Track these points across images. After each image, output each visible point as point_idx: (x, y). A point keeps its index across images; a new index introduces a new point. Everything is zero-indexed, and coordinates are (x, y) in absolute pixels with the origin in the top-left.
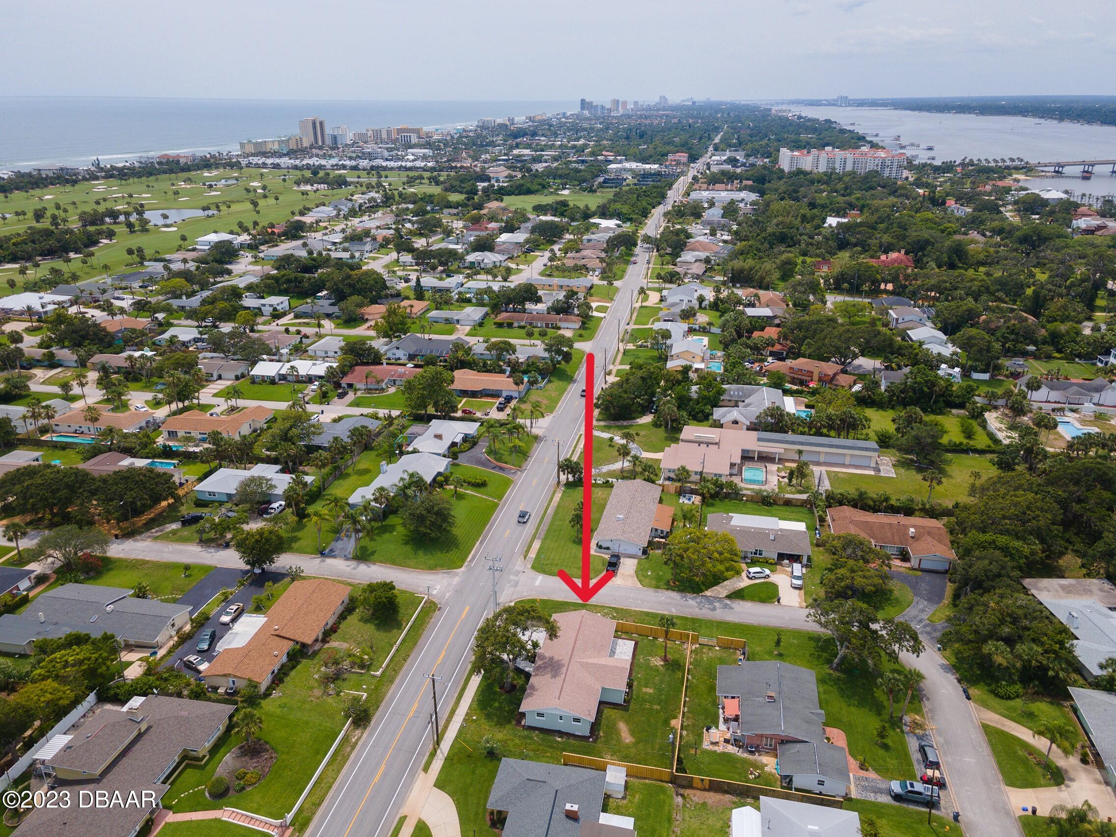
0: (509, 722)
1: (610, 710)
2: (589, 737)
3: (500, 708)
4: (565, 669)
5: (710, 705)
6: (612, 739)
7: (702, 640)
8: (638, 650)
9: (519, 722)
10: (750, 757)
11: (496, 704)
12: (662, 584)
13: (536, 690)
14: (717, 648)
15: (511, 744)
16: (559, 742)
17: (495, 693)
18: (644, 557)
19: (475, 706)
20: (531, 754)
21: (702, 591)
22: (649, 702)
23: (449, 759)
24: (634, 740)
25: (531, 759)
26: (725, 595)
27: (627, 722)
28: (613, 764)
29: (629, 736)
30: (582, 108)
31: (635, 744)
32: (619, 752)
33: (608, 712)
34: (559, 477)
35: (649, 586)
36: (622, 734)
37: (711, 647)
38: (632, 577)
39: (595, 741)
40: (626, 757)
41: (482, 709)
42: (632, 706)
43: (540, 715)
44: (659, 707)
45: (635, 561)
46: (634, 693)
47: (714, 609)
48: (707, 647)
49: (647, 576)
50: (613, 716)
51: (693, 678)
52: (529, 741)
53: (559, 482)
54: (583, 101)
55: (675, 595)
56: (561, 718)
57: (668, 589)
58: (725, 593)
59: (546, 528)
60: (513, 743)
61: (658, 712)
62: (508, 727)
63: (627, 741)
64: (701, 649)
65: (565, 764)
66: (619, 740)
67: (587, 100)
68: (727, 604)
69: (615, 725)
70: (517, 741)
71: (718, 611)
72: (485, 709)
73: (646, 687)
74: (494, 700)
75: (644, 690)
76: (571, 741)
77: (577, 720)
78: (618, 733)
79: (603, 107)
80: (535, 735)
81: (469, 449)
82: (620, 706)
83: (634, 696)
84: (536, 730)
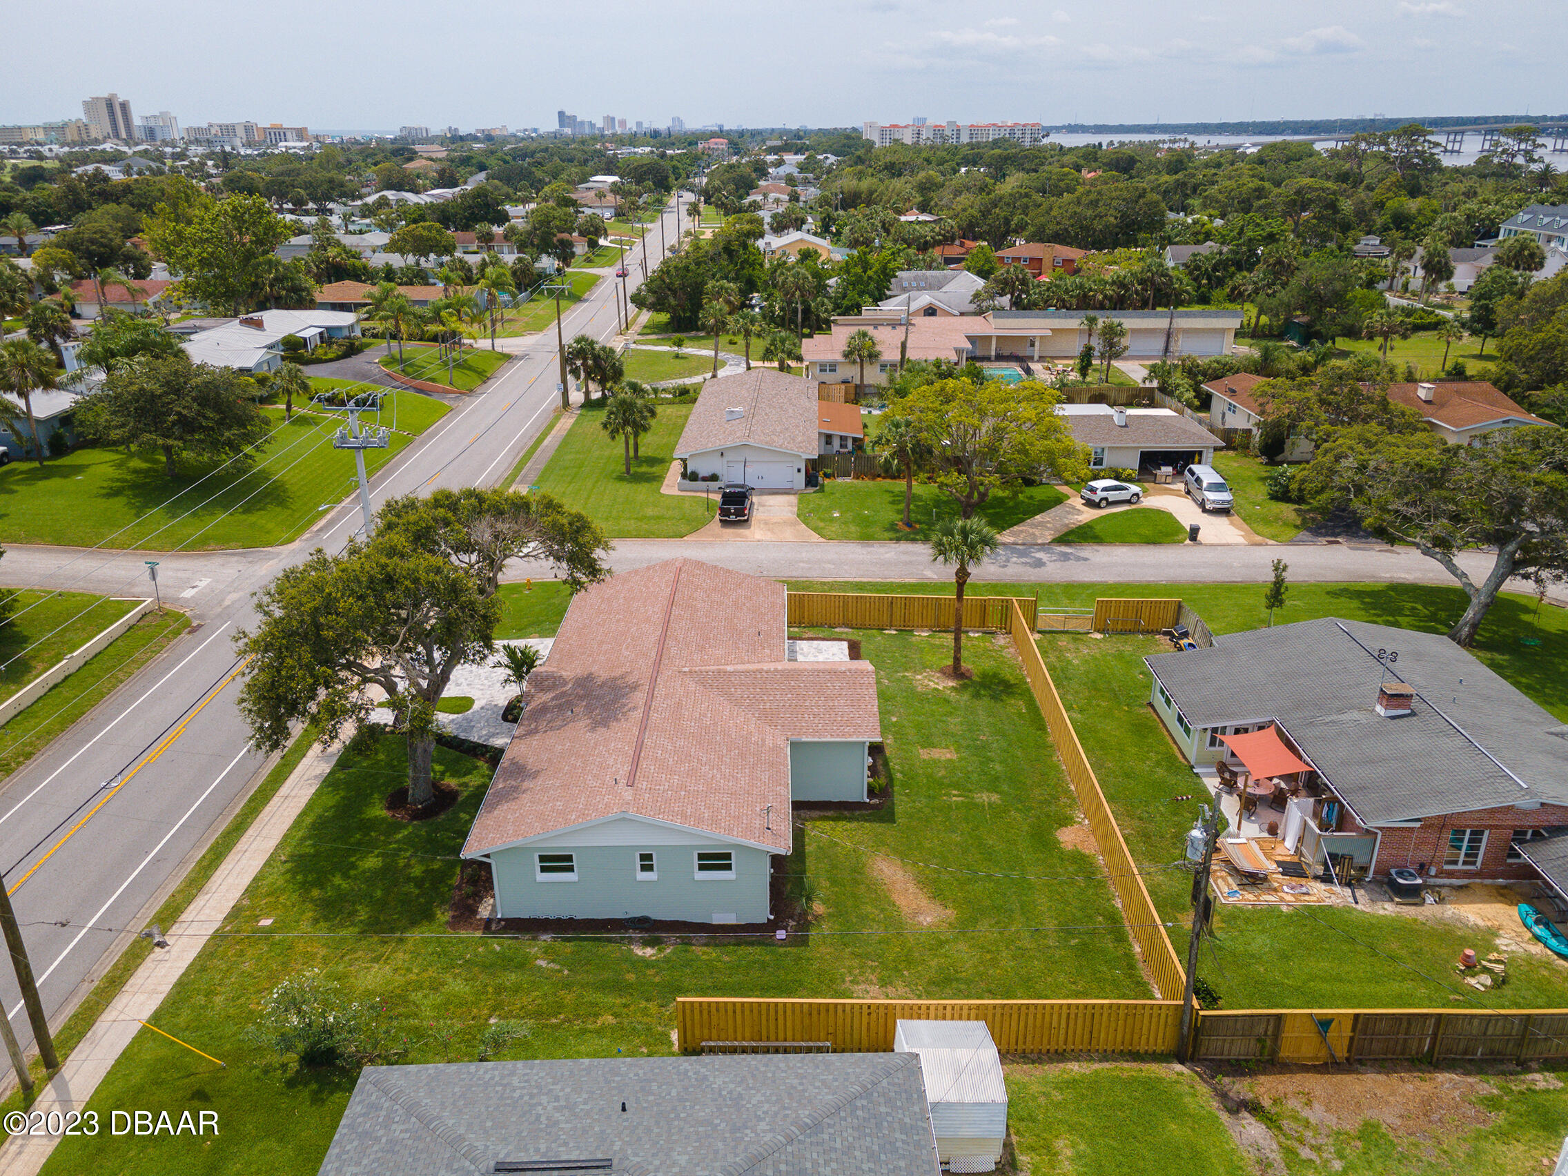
0: (425, 915)
1: (826, 825)
2: (772, 926)
3: (388, 873)
4: (639, 697)
5: (1160, 772)
6: (863, 918)
7: (1049, 619)
9: (465, 913)
10: (1409, 912)
11: (372, 862)
13: (535, 775)
14: (1098, 636)
15: (426, 1002)
16: (647, 963)
17: (368, 826)
18: (811, 490)
19: (277, 878)
20: (522, 1028)
22: (956, 786)
24: (950, 913)
25: (524, 1050)
26: (1049, 539)
27: (903, 854)
28: (915, 1013)
29: (923, 902)
30: (562, 124)
31: (964, 926)
32: (909, 962)
33: (820, 832)
34: (565, 394)
35: (844, 537)
36: (901, 901)
38: (793, 524)
39: (798, 939)
40: (948, 980)
41: (305, 887)
42: (901, 803)
43: (557, 862)
44: (995, 798)
45: (793, 499)
47: (1038, 564)
48: (1064, 638)
49: (832, 520)
50: (847, 846)
52: (512, 977)
53: (566, 404)
54: (561, 114)
55: (919, 548)
56: (647, 862)
57: (895, 539)
58: (1048, 536)
59: (540, 466)
60: (436, 999)
61: (998, 811)
62: (415, 935)
63: (927, 920)
64: (1053, 642)
65: (690, 1050)
66: (894, 923)
67: (567, 113)
68: (1065, 554)
69: (860, 872)
70: (457, 986)
72: (320, 883)
73: (928, 743)
74: (365, 847)
75: (924, 754)
76: (702, 952)
77: (715, 861)
78: (881, 897)
79: (592, 125)
80: (538, 950)
81: (338, 358)
82: (860, 809)
83: (899, 776)
84: (546, 931)
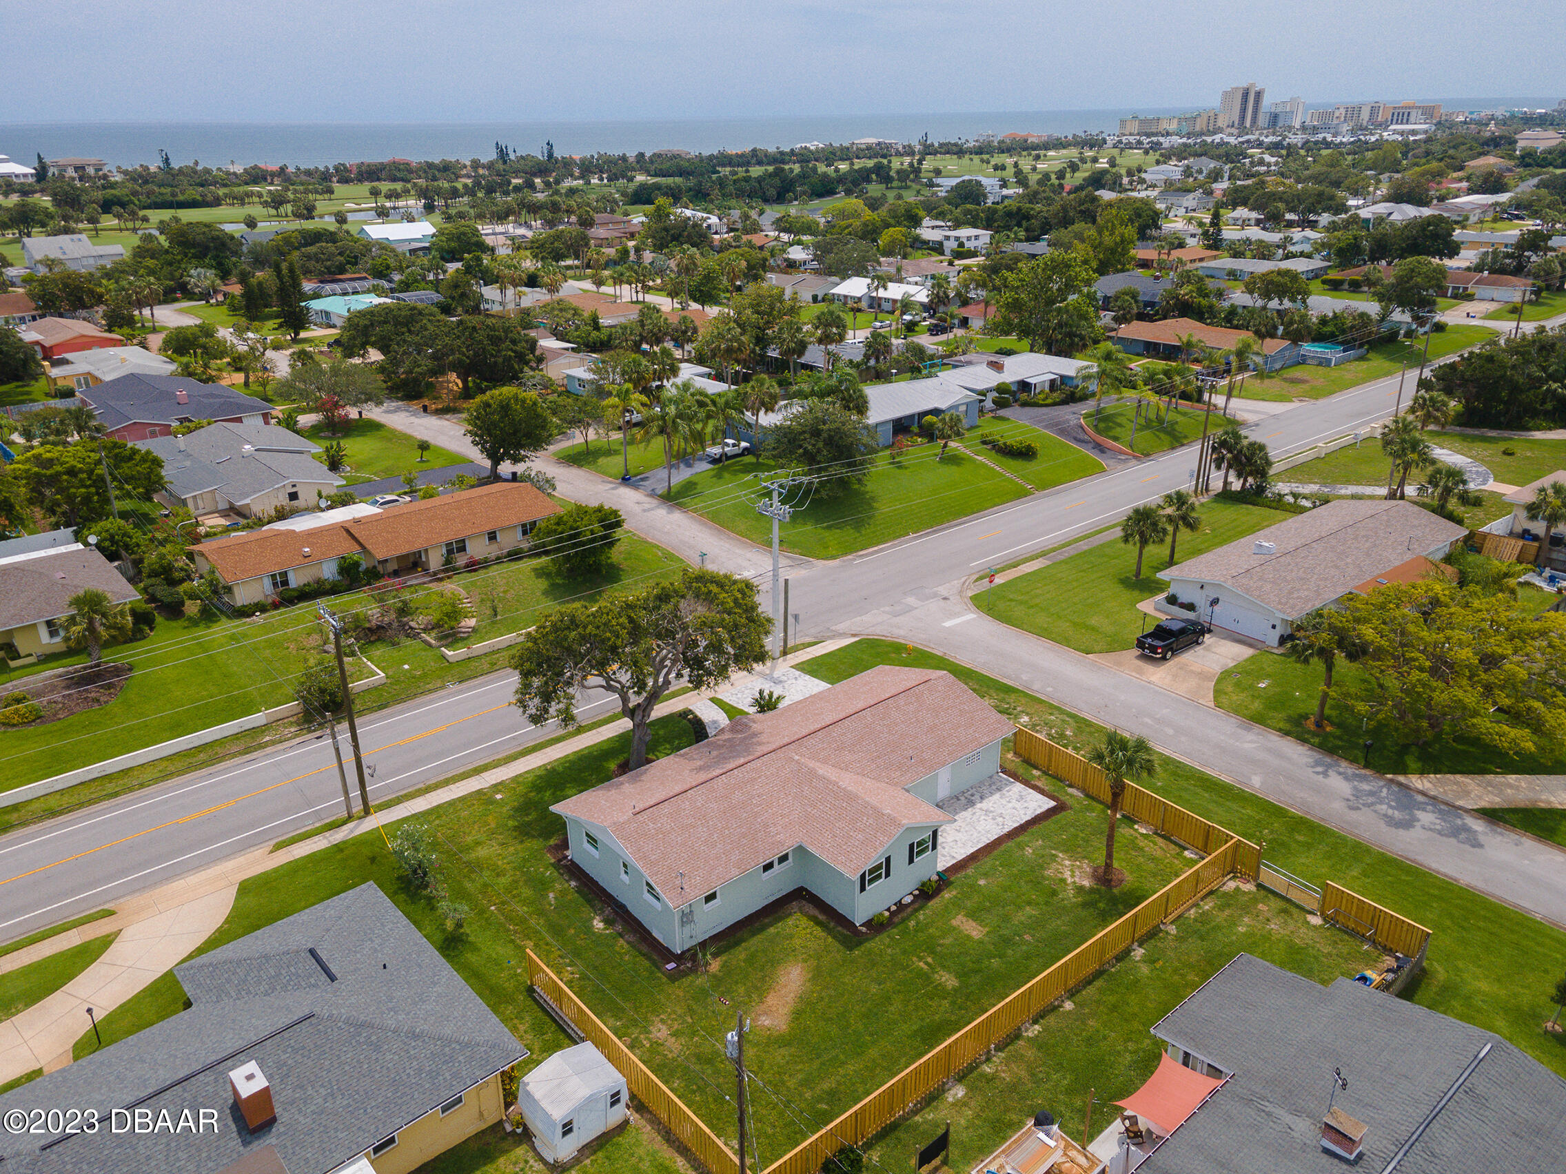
0: (548, 835)
2: (675, 957)
6: (732, 992)
7: (1272, 876)
8: (1049, 824)
9: (563, 846)
11: (572, 792)
12: (1279, 717)
14: (1316, 920)
15: (485, 879)
16: (588, 930)
17: (599, 770)
18: (1281, 651)
21: (1405, 772)
22: (940, 957)
23: (339, 848)
27: (817, 975)
28: (601, 1044)
29: (784, 1010)
35: (1236, 710)
37: (1289, 906)
38: (1203, 677)
39: (674, 977)
41: (533, 788)
42: (880, 942)
43: (591, 840)
45: (1247, 653)
46: (921, 916)
47: (1408, 824)
48: (1276, 904)
49: (1251, 688)
50: (797, 942)
51: (1150, 960)
52: (530, 893)
55: (1297, 754)
56: (625, 869)
57: (1287, 733)
59: (1086, 548)
60: (490, 880)
61: (939, 992)
62: (532, 843)
64: (1255, 900)
68: (1467, 829)
69: (774, 963)
70: (506, 880)
71: (1416, 833)
72: (540, 791)
73: (976, 915)
75: (959, 921)
76: (621, 945)
77: (653, 891)
81: (1054, 404)
82: (845, 927)
83: (912, 923)
84: (578, 879)
